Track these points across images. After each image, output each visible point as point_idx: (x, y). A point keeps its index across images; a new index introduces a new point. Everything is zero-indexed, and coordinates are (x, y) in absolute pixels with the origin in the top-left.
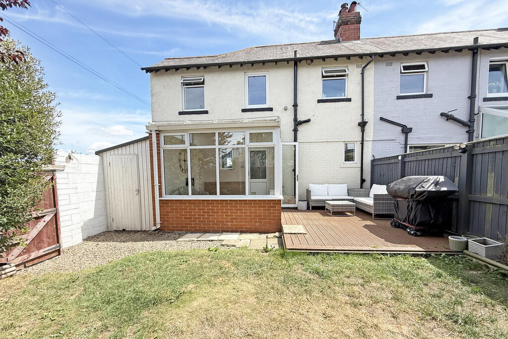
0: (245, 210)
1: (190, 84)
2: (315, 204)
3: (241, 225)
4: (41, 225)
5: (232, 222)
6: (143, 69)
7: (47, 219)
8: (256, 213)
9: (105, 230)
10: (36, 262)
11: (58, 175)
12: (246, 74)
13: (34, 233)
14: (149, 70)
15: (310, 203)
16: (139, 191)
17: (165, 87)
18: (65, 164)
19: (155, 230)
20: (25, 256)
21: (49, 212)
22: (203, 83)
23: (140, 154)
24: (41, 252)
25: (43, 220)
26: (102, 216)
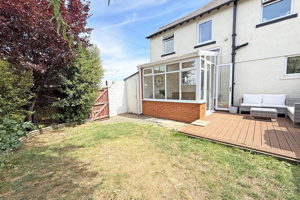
0: (178, 108)
1: (167, 39)
2: (244, 109)
3: (176, 117)
4: (104, 107)
5: (172, 114)
6: (146, 38)
7: (105, 105)
8: (184, 111)
9: (126, 112)
10: (102, 120)
11: (109, 89)
12: (198, 23)
13: (101, 109)
14: (148, 38)
15: (240, 109)
16: (136, 96)
17: (156, 44)
18: (111, 85)
19: (140, 114)
20: (99, 117)
21: (106, 103)
22: (173, 36)
23: (137, 79)
24: (103, 117)
25: (104, 105)
26: (125, 106)
